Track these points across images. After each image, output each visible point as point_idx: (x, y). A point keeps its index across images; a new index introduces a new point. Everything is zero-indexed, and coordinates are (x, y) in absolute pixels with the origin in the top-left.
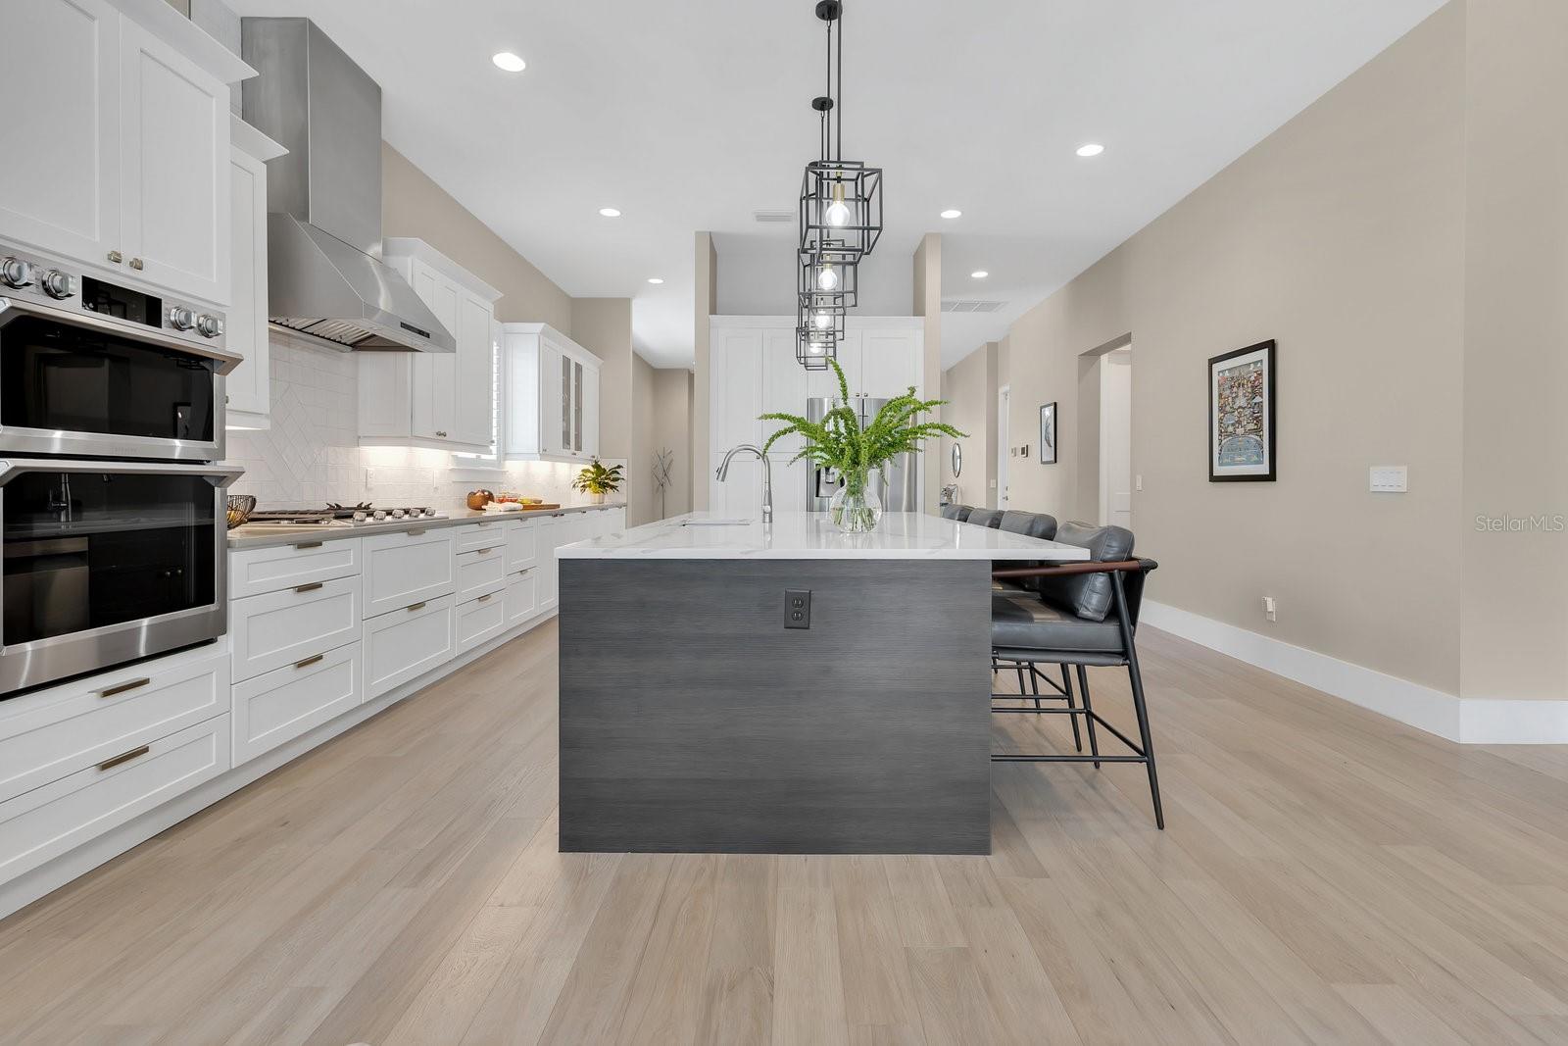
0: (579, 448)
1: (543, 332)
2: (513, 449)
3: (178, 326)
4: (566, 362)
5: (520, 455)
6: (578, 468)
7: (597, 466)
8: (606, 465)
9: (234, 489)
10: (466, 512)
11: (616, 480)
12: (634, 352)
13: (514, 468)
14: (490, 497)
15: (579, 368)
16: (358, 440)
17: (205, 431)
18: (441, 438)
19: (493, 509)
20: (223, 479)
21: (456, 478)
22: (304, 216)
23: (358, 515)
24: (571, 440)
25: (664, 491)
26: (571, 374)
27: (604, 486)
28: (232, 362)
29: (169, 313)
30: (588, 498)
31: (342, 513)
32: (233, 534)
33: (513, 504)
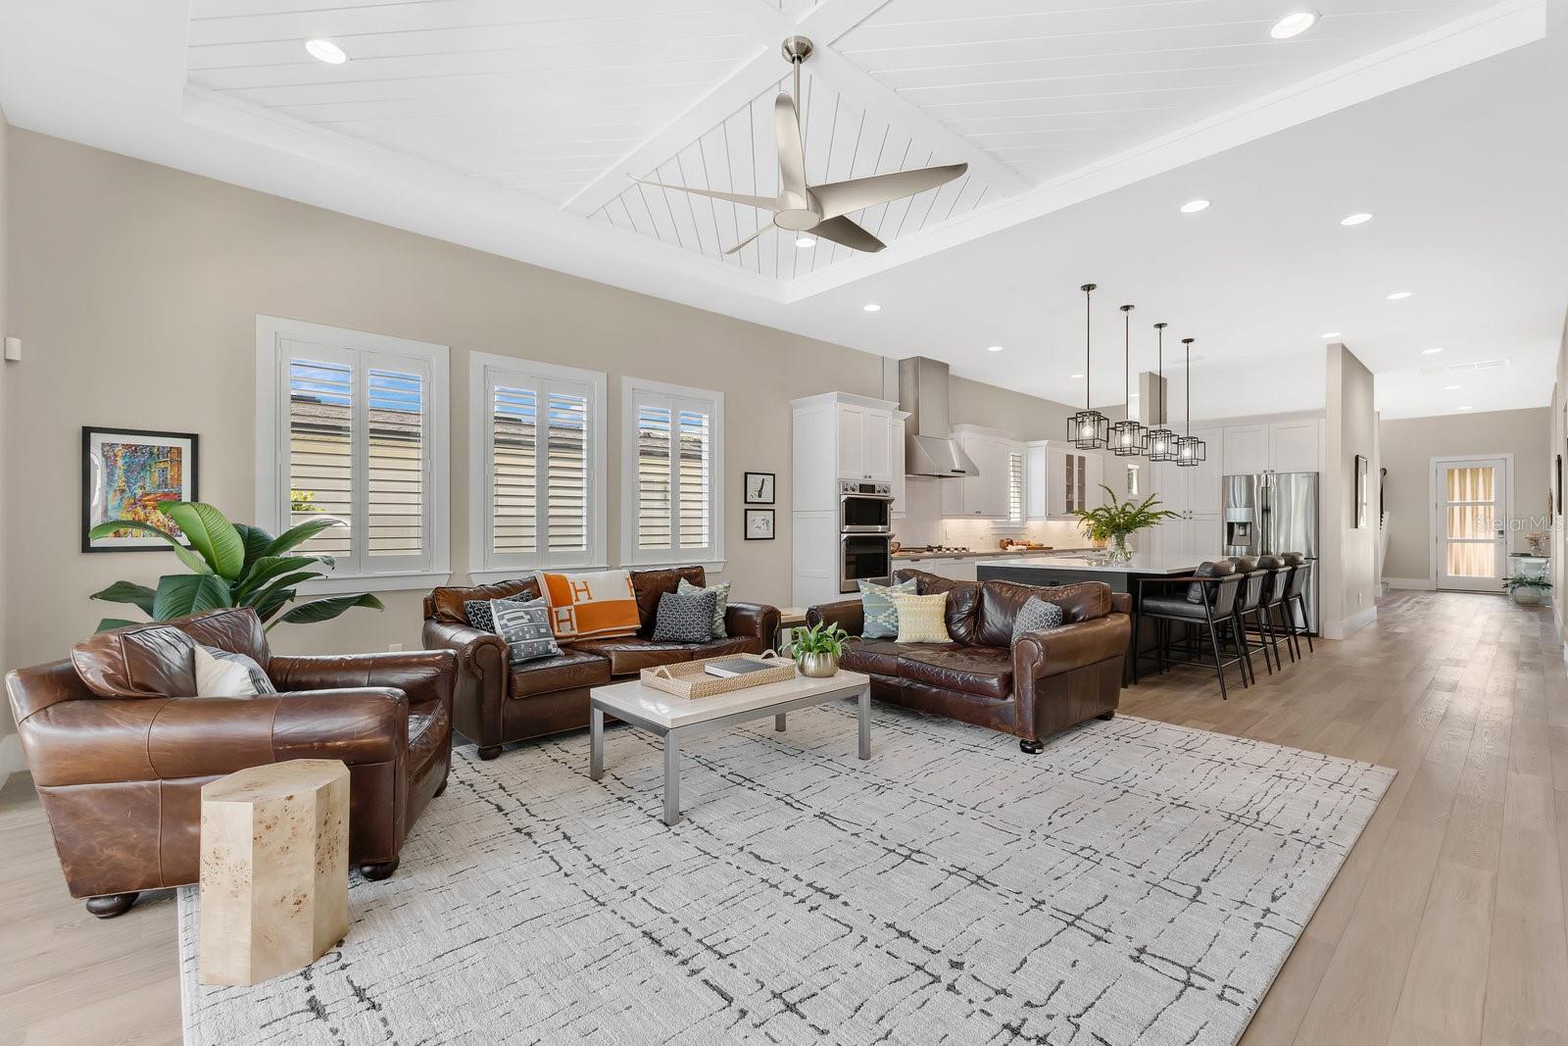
0: (1082, 510)
1: (1049, 445)
2: (1031, 514)
3: (879, 492)
4: (1070, 458)
5: (1037, 518)
9: (892, 541)
10: (1000, 550)
13: (1028, 527)
14: (1012, 543)
15: (1082, 460)
16: (942, 517)
17: (884, 523)
18: (978, 514)
19: (1011, 548)
20: (890, 537)
21: (993, 532)
22: (917, 434)
23: (935, 550)
26: (1074, 464)
28: (892, 500)
29: (877, 488)
30: (1093, 543)
31: (930, 549)
32: (892, 555)
33: (1020, 547)
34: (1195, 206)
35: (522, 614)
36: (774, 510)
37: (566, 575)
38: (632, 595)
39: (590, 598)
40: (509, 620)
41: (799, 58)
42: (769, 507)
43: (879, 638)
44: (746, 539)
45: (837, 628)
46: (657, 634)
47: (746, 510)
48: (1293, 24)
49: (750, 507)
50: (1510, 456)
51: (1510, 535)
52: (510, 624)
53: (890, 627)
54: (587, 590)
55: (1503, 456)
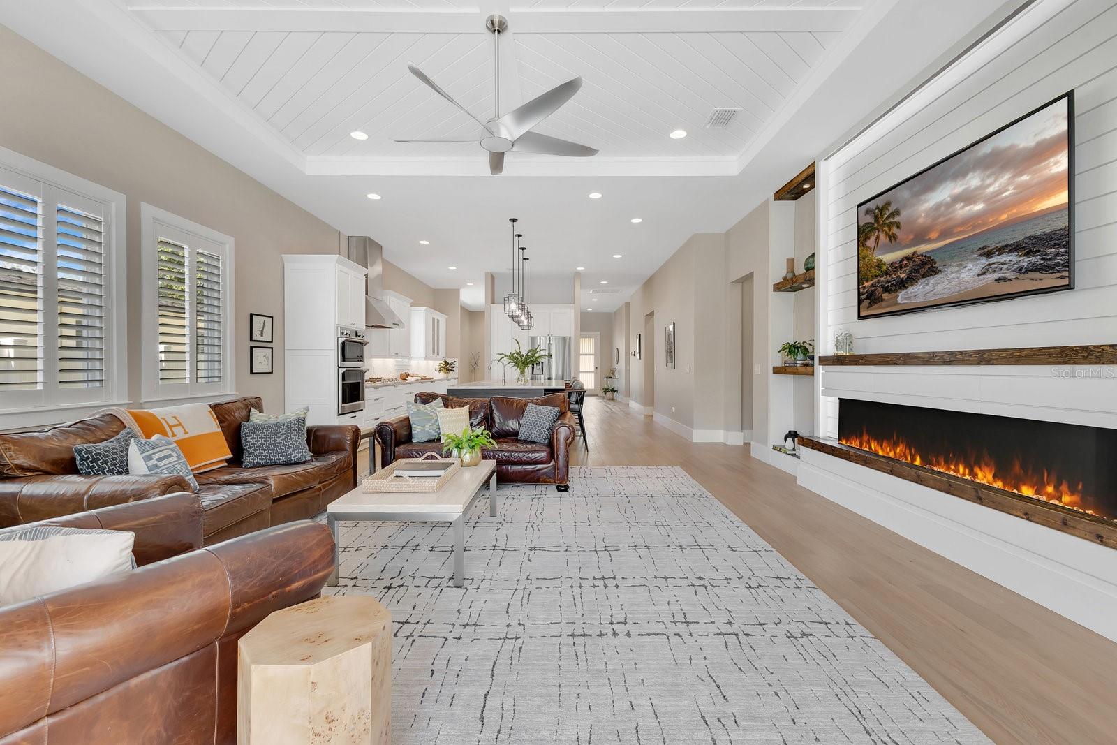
0: (438, 354)
1: (426, 310)
2: (414, 357)
4: (433, 319)
5: (417, 359)
6: (437, 363)
7: (445, 362)
8: (449, 361)
11: (453, 367)
12: (461, 306)
13: (414, 363)
14: (408, 375)
15: (438, 322)
18: (396, 355)
19: (410, 379)
21: (398, 369)
22: (367, 294)
24: (435, 352)
25: (475, 372)
26: (435, 324)
27: (448, 370)
29: (358, 334)
30: (442, 375)
33: (417, 378)
34: (595, 196)
35: (168, 452)
36: (272, 348)
37: (154, 411)
38: (218, 427)
39: (186, 433)
40: (159, 460)
41: (499, 31)
42: (268, 345)
43: (427, 441)
44: (252, 372)
45: (485, 429)
46: (248, 460)
47: (252, 348)
48: (679, 134)
49: (254, 344)
50: (599, 333)
51: (599, 368)
52: (160, 464)
53: (433, 432)
54: (180, 424)
55: (597, 333)
